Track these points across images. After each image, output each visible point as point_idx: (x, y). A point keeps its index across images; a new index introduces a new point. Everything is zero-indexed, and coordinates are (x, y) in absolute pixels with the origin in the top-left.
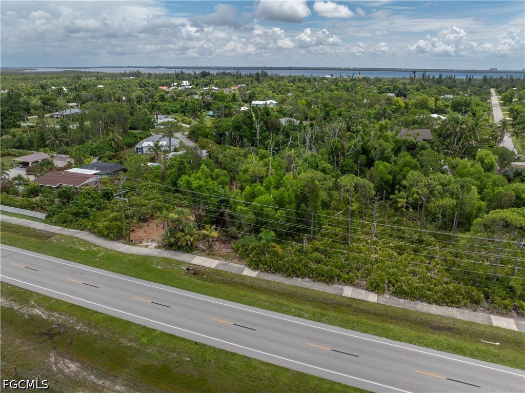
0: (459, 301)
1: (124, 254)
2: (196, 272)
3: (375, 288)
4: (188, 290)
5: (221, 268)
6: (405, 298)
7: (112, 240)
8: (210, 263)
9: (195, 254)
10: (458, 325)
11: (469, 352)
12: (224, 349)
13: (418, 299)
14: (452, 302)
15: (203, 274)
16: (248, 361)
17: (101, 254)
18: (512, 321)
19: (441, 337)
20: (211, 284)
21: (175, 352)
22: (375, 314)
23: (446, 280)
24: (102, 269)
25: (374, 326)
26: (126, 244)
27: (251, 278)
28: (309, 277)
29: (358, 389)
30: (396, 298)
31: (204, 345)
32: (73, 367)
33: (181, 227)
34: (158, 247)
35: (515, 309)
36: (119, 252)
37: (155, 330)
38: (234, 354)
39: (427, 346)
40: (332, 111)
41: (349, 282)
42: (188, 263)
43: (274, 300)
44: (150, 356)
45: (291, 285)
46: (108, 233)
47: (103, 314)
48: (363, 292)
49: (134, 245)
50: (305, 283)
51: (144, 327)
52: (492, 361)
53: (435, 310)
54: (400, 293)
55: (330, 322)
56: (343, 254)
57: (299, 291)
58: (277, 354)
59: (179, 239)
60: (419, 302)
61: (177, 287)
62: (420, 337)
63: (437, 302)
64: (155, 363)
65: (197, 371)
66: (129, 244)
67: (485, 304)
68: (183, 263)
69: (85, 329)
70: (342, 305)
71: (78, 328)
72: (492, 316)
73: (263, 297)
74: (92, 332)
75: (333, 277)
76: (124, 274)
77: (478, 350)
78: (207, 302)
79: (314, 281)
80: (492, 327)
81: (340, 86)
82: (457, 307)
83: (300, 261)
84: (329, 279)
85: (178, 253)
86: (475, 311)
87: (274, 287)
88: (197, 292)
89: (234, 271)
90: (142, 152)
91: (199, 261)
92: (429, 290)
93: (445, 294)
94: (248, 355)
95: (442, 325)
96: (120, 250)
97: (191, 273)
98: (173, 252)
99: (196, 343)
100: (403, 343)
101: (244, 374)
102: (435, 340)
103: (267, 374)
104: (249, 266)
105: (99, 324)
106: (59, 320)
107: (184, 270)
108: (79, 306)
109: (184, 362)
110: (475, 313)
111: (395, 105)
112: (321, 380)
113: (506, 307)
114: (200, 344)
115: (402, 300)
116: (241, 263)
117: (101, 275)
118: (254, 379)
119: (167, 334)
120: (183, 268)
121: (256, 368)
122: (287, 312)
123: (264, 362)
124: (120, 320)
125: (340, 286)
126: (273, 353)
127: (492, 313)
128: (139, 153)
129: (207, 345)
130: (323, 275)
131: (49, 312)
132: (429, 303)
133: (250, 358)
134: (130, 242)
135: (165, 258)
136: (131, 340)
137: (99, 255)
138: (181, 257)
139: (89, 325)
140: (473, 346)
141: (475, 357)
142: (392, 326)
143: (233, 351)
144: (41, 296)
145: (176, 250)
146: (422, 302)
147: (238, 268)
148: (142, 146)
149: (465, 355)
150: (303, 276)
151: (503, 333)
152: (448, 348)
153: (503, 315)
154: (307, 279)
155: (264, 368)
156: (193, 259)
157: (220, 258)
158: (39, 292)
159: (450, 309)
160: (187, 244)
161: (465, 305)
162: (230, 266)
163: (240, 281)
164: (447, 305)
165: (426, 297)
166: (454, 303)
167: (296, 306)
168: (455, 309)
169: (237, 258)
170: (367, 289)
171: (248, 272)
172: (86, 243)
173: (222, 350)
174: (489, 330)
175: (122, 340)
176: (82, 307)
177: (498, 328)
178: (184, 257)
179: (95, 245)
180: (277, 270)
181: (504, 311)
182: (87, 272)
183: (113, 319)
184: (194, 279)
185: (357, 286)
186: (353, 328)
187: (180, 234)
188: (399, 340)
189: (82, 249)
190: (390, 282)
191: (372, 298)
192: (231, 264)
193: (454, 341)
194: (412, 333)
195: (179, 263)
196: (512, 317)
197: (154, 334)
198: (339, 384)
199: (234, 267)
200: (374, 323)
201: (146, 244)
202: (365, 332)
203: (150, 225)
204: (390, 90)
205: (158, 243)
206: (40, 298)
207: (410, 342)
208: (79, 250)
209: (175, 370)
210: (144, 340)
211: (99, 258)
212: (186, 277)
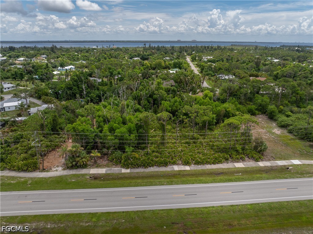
0: (221, 161)
1: (45, 178)
2: (95, 177)
3: (187, 163)
4: (99, 188)
5: (109, 172)
6: (200, 165)
7: (30, 171)
8: (102, 171)
9: (89, 168)
10: (225, 171)
11: (233, 180)
12: (139, 210)
13: (205, 164)
14: (219, 162)
15: (100, 178)
17: (30, 182)
18: (241, 163)
19: (221, 177)
20: (108, 182)
21: (115, 220)
22: (192, 175)
23: (213, 153)
24: (38, 190)
25: (195, 180)
26: (42, 172)
27: (127, 173)
28: (155, 166)
29: (204, 207)
30: (197, 166)
31: (128, 212)
33: (78, 155)
34: (64, 169)
35: (241, 159)
36: (41, 178)
37: (97, 213)
38: (145, 211)
39: (219, 182)
40: (114, 72)
41: (174, 163)
42: (88, 174)
43: (146, 181)
44: (102, 226)
45: (150, 172)
46: (28, 168)
47: (60, 214)
48: (182, 166)
49: (47, 171)
50: (155, 169)
51: (90, 213)
52: (242, 181)
53: (214, 167)
54: (198, 163)
55: (177, 183)
56: (166, 151)
57: (154, 174)
58: (163, 204)
59: (78, 161)
60: (206, 165)
61: (92, 188)
62: (214, 180)
63: (214, 163)
64: (108, 228)
65: (132, 224)
66: (44, 172)
67: (230, 159)
68: (86, 174)
69: (54, 226)
70: (177, 175)
71: (49, 227)
72: (234, 164)
73: (139, 181)
74: (60, 226)
75: (167, 163)
76: (55, 189)
77: (236, 178)
78: (114, 191)
79: (159, 167)
80: (236, 168)
81: (108, 54)
82: (221, 163)
83: (149, 159)
84: (166, 164)
85: (79, 170)
86: (228, 163)
87: (142, 175)
88: (105, 188)
89: (117, 172)
90: (5, 110)
91: (94, 171)
92: (209, 159)
93: (216, 159)
94: (151, 209)
95: (219, 172)
96: (41, 176)
97: (93, 179)
98: (75, 170)
99: (123, 212)
100: (210, 184)
101: (154, 218)
102: (220, 179)
103: (164, 214)
104: (123, 167)
105: (61, 220)
106: (32, 227)
107: (88, 178)
108: (40, 215)
109: (123, 223)
110: (228, 164)
111: (146, 66)
112: (188, 209)
113: (238, 159)
114: (126, 212)
115: (200, 166)
116: (117, 167)
117: (40, 194)
118: (160, 219)
119: (105, 213)
120: (87, 177)
121: (158, 213)
122: (156, 185)
123: (160, 210)
124: (73, 214)
125: (171, 166)
126: (162, 205)
127: (234, 162)
128: (2, 111)
129: (129, 211)
130: (162, 163)
131: (22, 225)
132: (210, 164)
133: (153, 210)
134: (44, 170)
135: (73, 175)
136: (86, 222)
137: (28, 183)
138: (82, 171)
139: (55, 223)
140: (233, 178)
141: (236, 181)
142: (201, 178)
143: (144, 209)
144: (8, 218)
145: (76, 169)
146: (207, 164)
147: (118, 170)
148: (4, 106)
149: (233, 181)
150: (153, 166)
151: (241, 169)
152: (226, 181)
153: (238, 162)
154: (155, 167)
155: (162, 212)
156: (90, 171)
157: (105, 167)
158: (4, 216)
159: (219, 165)
160: (84, 164)
161: (224, 162)
162: (113, 170)
163: (123, 176)
164: (217, 163)
165: (209, 162)
166: (220, 162)
167: (157, 180)
168: (221, 164)
169: (114, 164)
170: (183, 165)
171: (124, 171)
172: (13, 178)
173: (138, 211)
174: (236, 170)
175: (81, 224)
176: (43, 215)
177: (238, 168)
178: (84, 171)
179: (20, 178)
180: (138, 166)
181: (237, 160)
182: (30, 194)
183: (68, 215)
184: (97, 182)
185: (178, 164)
186: (187, 183)
187: (78, 159)
188: (208, 183)
189: (13, 182)
190: (192, 159)
191: (187, 168)
192: (112, 169)
193: (226, 177)
195: (83, 175)
196: (241, 162)
197: (97, 215)
198: (196, 208)
199: (116, 170)
200: (194, 179)
201: (55, 169)
202: (193, 183)
203: (48, 158)
204: (136, 56)
205: (62, 167)
206: (8, 219)
207: (212, 182)
208: (11, 183)
209: (120, 228)
210: (94, 220)
211: (30, 184)
212: (93, 182)
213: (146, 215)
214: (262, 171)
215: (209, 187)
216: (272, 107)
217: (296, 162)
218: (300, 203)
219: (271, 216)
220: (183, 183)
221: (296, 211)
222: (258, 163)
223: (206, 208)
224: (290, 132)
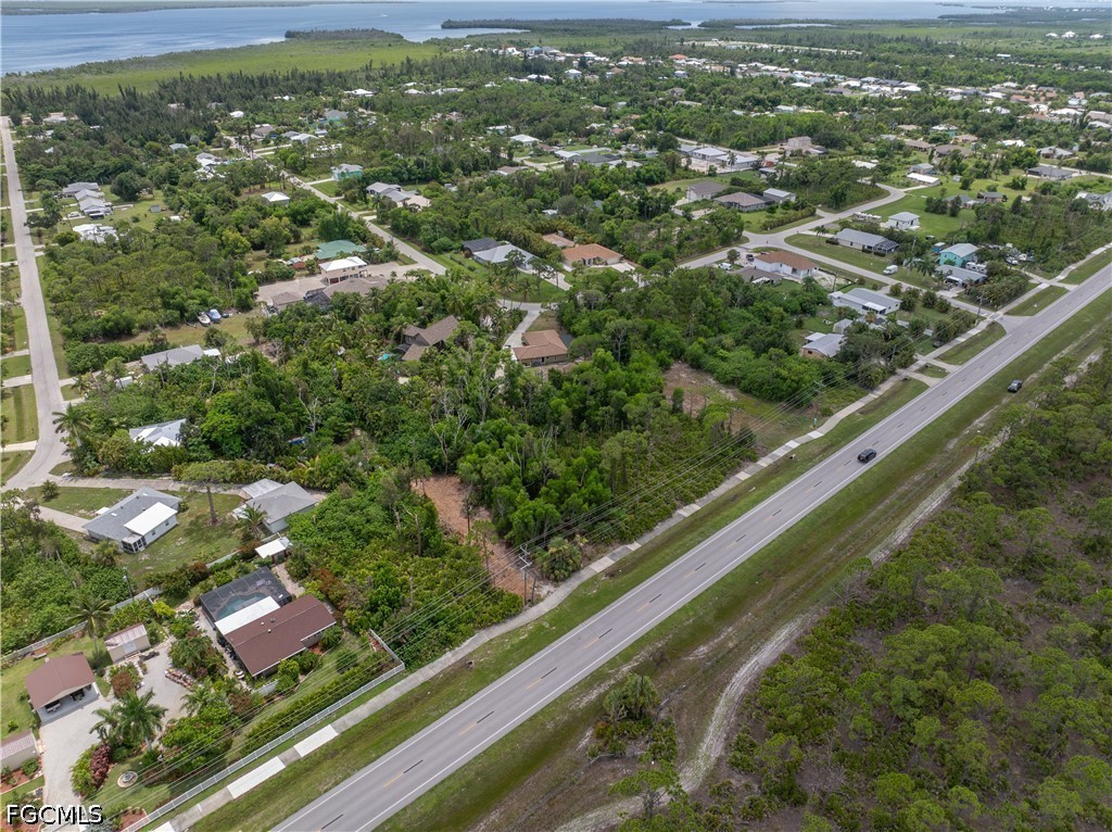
0: (721, 479)
2: (612, 574)
4: (640, 583)
5: (617, 559)
6: (705, 495)
9: (585, 566)
10: (736, 491)
13: (709, 491)
15: (618, 571)
16: (731, 574)
17: (546, 624)
18: (743, 472)
19: (743, 502)
21: (708, 602)
22: (712, 513)
25: (722, 519)
26: (534, 605)
27: (640, 548)
28: (658, 522)
30: (702, 498)
31: (709, 588)
32: (703, 649)
34: (556, 585)
35: (738, 466)
37: (684, 606)
38: (723, 578)
39: (749, 509)
41: (675, 508)
42: (597, 574)
43: (674, 546)
44: (706, 614)
45: (662, 533)
47: (652, 629)
48: (687, 507)
49: (540, 600)
50: (663, 526)
51: (678, 610)
52: (767, 497)
53: (721, 490)
55: (711, 533)
57: (670, 533)
62: (739, 509)
63: (715, 486)
66: (538, 603)
67: (728, 472)
68: (596, 576)
69: (664, 642)
70: (695, 522)
72: (736, 476)
73: (668, 550)
74: (669, 639)
79: (664, 521)
80: (743, 481)
82: (723, 482)
84: (667, 514)
85: (576, 576)
86: (730, 478)
87: (658, 542)
89: (626, 554)
91: (597, 567)
94: (726, 573)
95: (733, 496)
96: (545, 610)
98: (572, 579)
99: (706, 590)
100: (742, 516)
102: (744, 505)
103: (743, 571)
104: (626, 543)
105: (662, 633)
109: (718, 600)
110: (731, 480)
112: (755, 554)
113: (735, 467)
115: (706, 497)
116: (615, 546)
118: (744, 577)
119: (691, 601)
120: (603, 578)
121: (737, 573)
122: (693, 546)
123: (734, 569)
124: (664, 621)
125: (677, 513)
127: (734, 474)
130: (664, 515)
131: (632, 661)
132: (714, 489)
134: (532, 601)
135: (580, 585)
136: (688, 620)
137: (546, 626)
138: (584, 576)
140: (754, 497)
141: (762, 500)
142: (725, 513)
143: (719, 578)
145: (569, 576)
146: (711, 491)
147: (623, 550)
150: (656, 523)
151: (749, 481)
153: (738, 472)
154: (660, 523)
156: (593, 570)
157: (599, 555)
159: (723, 485)
161: (724, 479)
162: (618, 553)
163: (641, 555)
164: (720, 485)
165: (709, 487)
166: (720, 481)
169: (607, 546)
170: (686, 505)
171: (631, 547)
172: (512, 633)
173: (717, 582)
175: (685, 624)
176: (637, 640)
177: (746, 480)
178: (586, 574)
180: (640, 533)
181: (735, 469)
182: (577, 634)
183: (662, 624)
189: (523, 637)
192: (614, 552)
193: (747, 499)
194: (733, 510)
195: (595, 578)
196: (740, 471)
197: (687, 608)
199: (621, 552)
200: (719, 518)
201: (544, 592)
205: (546, 585)
207: (742, 513)
208: (524, 639)
210: (691, 613)
211: (551, 626)
212: (618, 581)
213: (729, 580)
214: (772, 473)
215: (746, 521)
216: (695, 348)
217: (793, 444)
218: (836, 498)
219: (824, 524)
220: (717, 527)
221: (838, 509)
222: (759, 463)
223: (769, 544)
224: (747, 391)
